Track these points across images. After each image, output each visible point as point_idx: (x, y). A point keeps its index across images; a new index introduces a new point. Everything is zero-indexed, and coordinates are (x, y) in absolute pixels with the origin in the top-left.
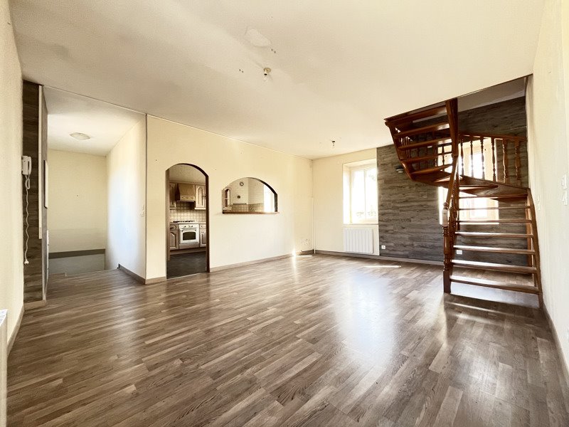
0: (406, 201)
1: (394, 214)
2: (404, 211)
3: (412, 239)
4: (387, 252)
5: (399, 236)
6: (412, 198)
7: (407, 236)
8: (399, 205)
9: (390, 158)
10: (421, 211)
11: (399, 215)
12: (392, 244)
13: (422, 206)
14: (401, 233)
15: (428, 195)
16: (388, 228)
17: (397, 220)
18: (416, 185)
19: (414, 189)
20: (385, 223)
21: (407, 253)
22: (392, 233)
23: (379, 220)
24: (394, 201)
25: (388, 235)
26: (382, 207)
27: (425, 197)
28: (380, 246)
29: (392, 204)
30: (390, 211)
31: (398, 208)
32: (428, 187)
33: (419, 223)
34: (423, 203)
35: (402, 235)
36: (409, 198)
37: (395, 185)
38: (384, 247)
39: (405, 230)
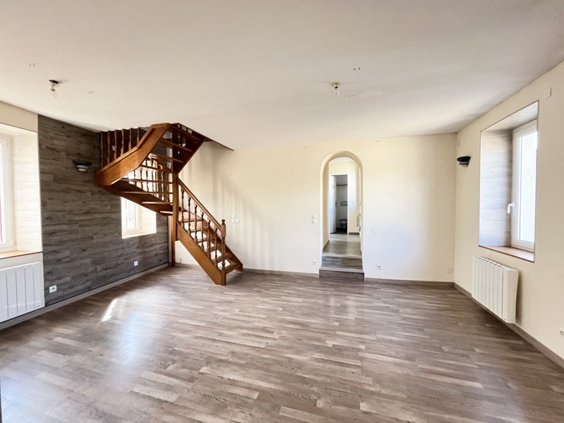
0: (88, 213)
1: (70, 232)
2: (86, 226)
3: (95, 263)
4: (61, 293)
5: (78, 263)
6: (96, 209)
7: (89, 261)
8: (77, 218)
9: (63, 143)
10: (105, 225)
11: (77, 232)
12: (68, 279)
13: (105, 218)
14: (82, 258)
15: (112, 206)
16: (59, 256)
17: (74, 240)
18: (99, 191)
19: (97, 196)
20: (54, 248)
21: (89, 283)
22: (69, 262)
23: (44, 245)
24: (70, 212)
25: (60, 266)
26: (48, 222)
27: (109, 208)
28: (47, 289)
29: (68, 217)
30: (65, 227)
31: (77, 222)
32: (113, 196)
33: (102, 240)
34: (106, 215)
35: (82, 261)
36: (92, 209)
37: (72, 187)
38: (53, 289)
39: (86, 253)
